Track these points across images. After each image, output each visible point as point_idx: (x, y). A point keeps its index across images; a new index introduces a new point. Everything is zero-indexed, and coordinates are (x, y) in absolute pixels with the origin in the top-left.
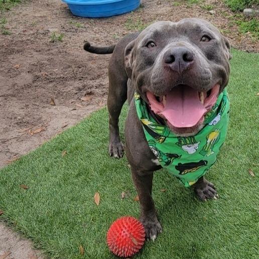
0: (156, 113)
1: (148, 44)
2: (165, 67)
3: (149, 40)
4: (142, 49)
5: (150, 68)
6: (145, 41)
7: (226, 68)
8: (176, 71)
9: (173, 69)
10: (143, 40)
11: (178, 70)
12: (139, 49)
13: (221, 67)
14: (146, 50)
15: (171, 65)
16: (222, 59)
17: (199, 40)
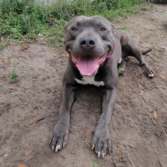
0: (74, 63)
1: (73, 29)
2: (80, 46)
3: (74, 27)
4: (70, 31)
5: (73, 41)
6: (72, 27)
7: (111, 43)
8: (85, 49)
9: (84, 48)
10: (71, 26)
11: (87, 49)
12: (69, 30)
13: (109, 43)
14: (72, 32)
15: (83, 46)
16: (110, 39)
17: (99, 30)
